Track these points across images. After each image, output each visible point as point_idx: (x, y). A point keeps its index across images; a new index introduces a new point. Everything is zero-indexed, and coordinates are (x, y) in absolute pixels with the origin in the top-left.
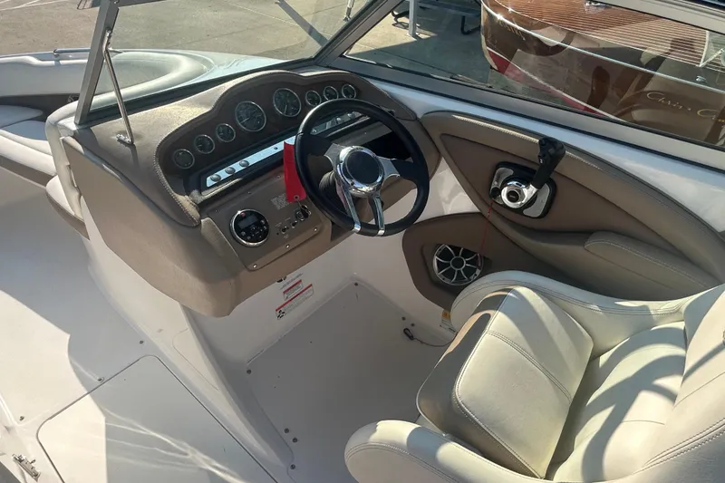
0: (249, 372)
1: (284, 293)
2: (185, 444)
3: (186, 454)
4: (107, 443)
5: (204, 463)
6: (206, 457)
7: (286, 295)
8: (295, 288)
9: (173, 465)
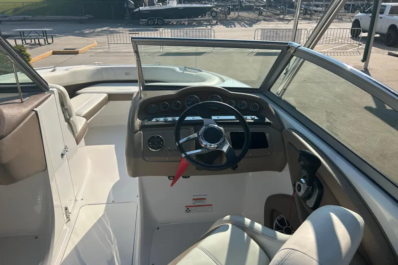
0: (158, 228)
1: (194, 199)
2: (116, 241)
3: (113, 244)
4: (96, 223)
5: (114, 251)
6: (117, 250)
7: (194, 202)
8: (200, 200)
9: (106, 246)
